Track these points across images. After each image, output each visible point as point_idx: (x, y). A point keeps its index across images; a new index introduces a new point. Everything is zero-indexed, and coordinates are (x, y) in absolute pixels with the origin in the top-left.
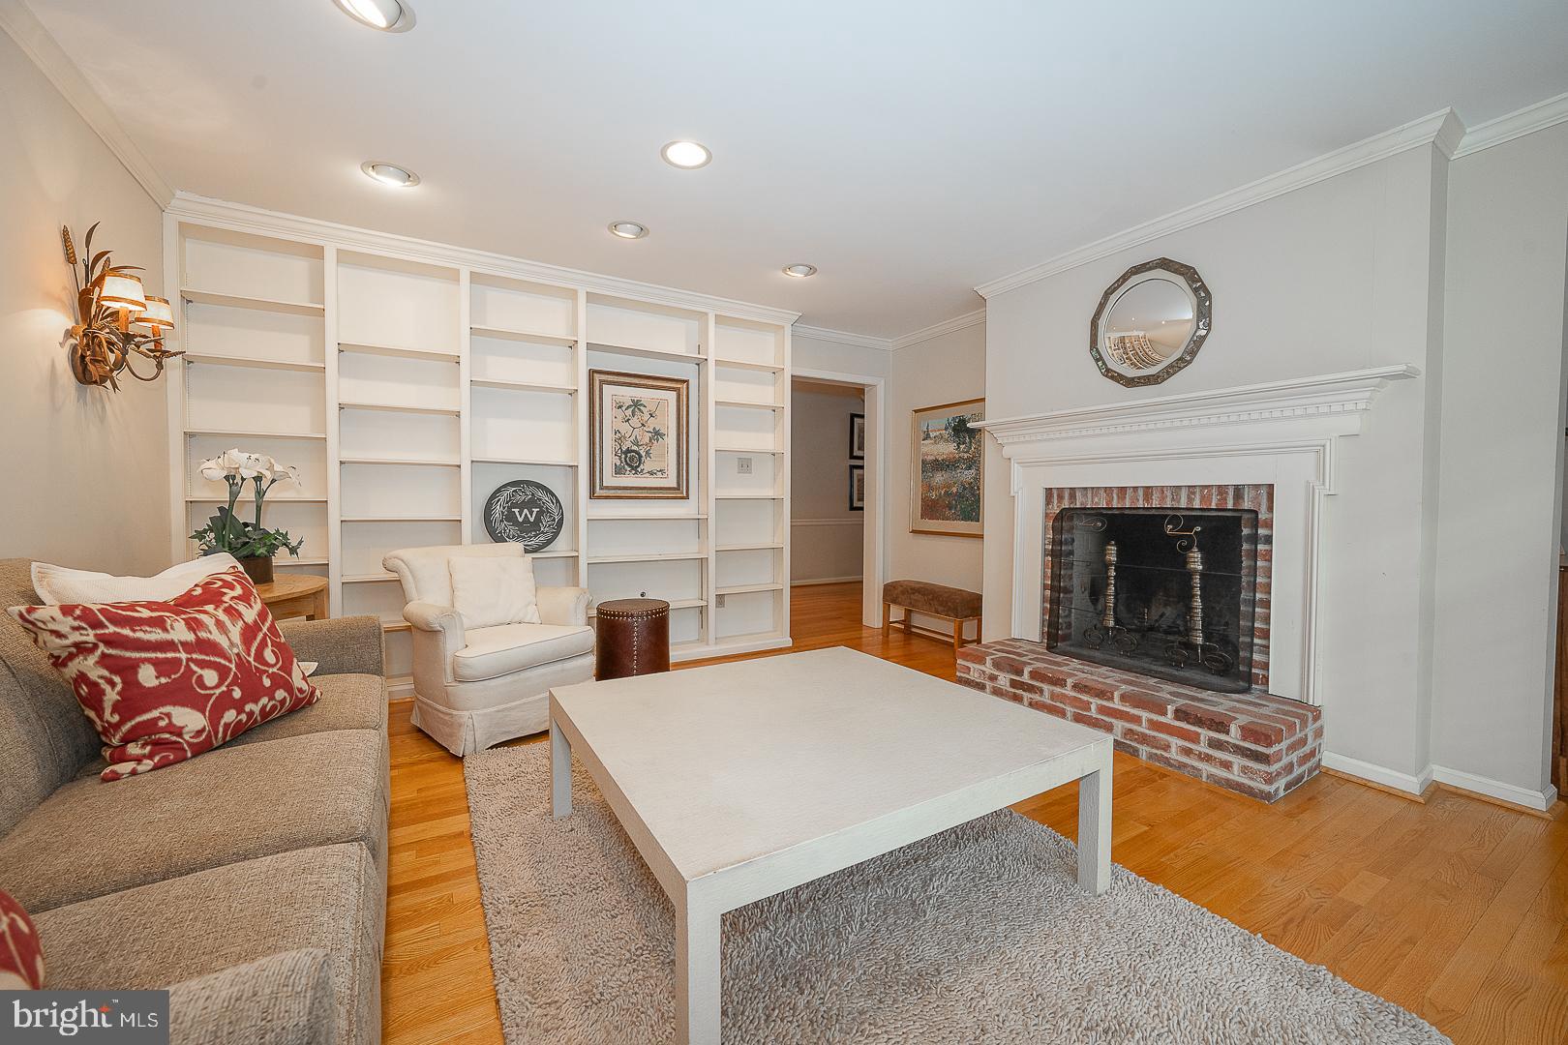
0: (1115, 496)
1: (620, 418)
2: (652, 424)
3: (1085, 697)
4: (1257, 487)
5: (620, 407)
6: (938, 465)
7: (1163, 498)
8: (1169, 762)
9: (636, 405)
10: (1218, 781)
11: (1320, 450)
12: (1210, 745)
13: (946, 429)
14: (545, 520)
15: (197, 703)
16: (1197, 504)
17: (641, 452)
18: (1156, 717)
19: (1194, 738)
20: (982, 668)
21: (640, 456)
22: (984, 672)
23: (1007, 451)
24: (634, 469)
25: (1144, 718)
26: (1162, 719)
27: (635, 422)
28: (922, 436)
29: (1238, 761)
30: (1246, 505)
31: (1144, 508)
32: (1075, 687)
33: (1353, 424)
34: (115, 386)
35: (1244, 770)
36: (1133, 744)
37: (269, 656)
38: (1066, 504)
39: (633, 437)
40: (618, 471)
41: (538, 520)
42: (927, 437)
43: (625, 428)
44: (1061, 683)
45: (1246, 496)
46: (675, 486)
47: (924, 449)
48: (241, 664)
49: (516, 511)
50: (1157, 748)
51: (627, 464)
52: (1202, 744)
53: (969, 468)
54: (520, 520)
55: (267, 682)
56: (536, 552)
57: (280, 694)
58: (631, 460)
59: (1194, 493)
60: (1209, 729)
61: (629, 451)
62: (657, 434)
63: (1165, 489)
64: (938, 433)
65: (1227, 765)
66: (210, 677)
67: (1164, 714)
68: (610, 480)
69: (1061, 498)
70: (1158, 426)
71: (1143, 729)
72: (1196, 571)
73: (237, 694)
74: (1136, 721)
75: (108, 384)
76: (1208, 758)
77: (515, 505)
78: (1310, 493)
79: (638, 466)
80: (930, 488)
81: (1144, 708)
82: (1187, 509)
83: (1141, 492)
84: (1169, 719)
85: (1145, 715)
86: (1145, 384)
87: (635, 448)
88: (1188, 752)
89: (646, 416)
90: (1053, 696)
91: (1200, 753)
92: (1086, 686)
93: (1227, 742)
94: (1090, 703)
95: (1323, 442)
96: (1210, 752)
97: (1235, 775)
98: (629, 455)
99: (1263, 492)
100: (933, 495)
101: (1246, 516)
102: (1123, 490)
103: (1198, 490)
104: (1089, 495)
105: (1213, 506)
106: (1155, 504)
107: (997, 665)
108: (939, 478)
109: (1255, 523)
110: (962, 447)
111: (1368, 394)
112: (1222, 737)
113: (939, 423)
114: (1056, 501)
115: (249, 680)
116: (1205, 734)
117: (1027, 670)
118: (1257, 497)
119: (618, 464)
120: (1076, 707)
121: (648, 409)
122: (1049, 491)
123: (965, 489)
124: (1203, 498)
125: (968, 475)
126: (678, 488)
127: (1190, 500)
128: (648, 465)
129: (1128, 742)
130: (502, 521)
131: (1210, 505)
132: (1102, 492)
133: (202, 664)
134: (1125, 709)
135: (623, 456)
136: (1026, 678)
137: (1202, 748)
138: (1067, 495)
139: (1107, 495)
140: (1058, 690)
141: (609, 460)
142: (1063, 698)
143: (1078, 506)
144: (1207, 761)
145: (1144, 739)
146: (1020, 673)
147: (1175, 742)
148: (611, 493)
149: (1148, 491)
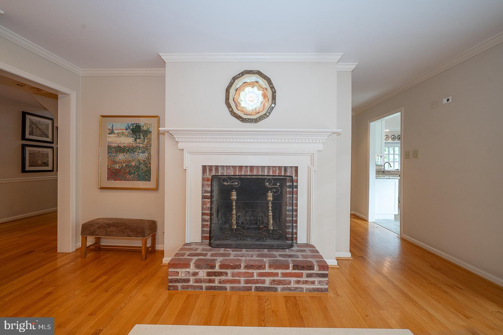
0: (237, 170)
3: (251, 271)
4: (292, 167)
6: (120, 149)
7: (258, 171)
8: (290, 289)
10: (309, 290)
11: (312, 156)
12: (307, 277)
13: (126, 129)
16: (271, 174)
18: (284, 271)
19: (300, 275)
20: (188, 270)
22: (189, 272)
23: (180, 146)
25: (280, 273)
26: (287, 271)
28: (108, 131)
29: (317, 280)
30: (288, 174)
31: (250, 175)
32: (246, 267)
33: (321, 147)
35: (320, 282)
36: (275, 286)
38: (213, 173)
42: (112, 132)
44: (238, 267)
45: (288, 171)
47: (110, 140)
50: (285, 285)
52: (304, 277)
53: (144, 152)
59: (270, 169)
60: (307, 270)
63: (259, 167)
64: (120, 131)
65: (313, 283)
67: (288, 268)
69: (211, 170)
70: (258, 141)
71: (279, 278)
72: (269, 201)
74: (276, 275)
76: (306, 282)
78: (309, 170)
80: (115, 162)
81: (279, 268)
82: (267, 176)
83: (249, 169)
84: (290, 270)
85: (280, 271)
86: (250, 122)
88: (298, 282)
90: (233, 275)
91: (303, 281)
92: (252, 265)
93: (313, 273)
94: (253, 273)
95: (313, 152)
96: (307, 279)
97: (317, 286)
99: (294, 169)
100: (117, 166)
101: (288, 178)
102: (241, 167)
103: (271, 168)
104: (225, 169)
105: (277, 175)
106: (255, 173)
107: (198, 266)
108: (121, 157)
109: (292, 181)
110: (138, 140)
111: (326, 138)
112: (312, 272)
113: (120, 126)
114: (208, 172)
116: (305, 272)
117: (217, 265)
118: (291, 172)
120: (247, 277)
122: (204, 167)
123: (140, 164)
124: (273, 171)
125: (142, 156)
127: (268, 172)
129: (273, 286)
131: (276, 174)
132: (231, 168)
134: (271, 271)
136: (217, 269)
137: (304, 279)
138: (214, 169)
139: (234, 169)
140: (236, 271)
142: (239, 275)
143: (220, 174)
144: (306, 283)
145: (280, 282)
146: (213, 267)
147: (293, 279)
149: (252, 168)
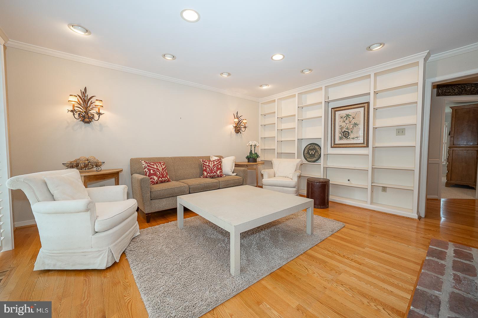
1: (342, 121)
2: (353, 121)
5: (342, 118)
9: (348, 116)
14: (316, 154)
15: (206, 172)
17: (349, 131)
21: (349, 133)
24: (346, 137)
27: (347, 121)
34: (241, 133)
37: (215, 169)
39: (346, 127)
40: (341, 138)
41: (315, 154)
43: (343, 124)
46: (362, 142)
48: (211, 169)
49: (310, 151)
51: (344, 136)
54: (311, 153)
55: (213, 172)
56: (314, 162)
57: (215, 174)
58: (346, 134)
61: (345, 132)
62: (356, 124)
66: (208, 169)
68: (338, 141)
73: (210, 172)
75: (239, 133)
77: (309, 150)
79: (348, 136)
87: (347, 130)
89: (351, 119)
98: (345, 133)
115: (211, 171)
119: (341, 136)
121: (352, 116)
126: (364, 143)
128: (352, 136)
130: (306, 154)
133: (208, 168)
135: (343, 133)
141: (338, 135)
148: (337, 146)
